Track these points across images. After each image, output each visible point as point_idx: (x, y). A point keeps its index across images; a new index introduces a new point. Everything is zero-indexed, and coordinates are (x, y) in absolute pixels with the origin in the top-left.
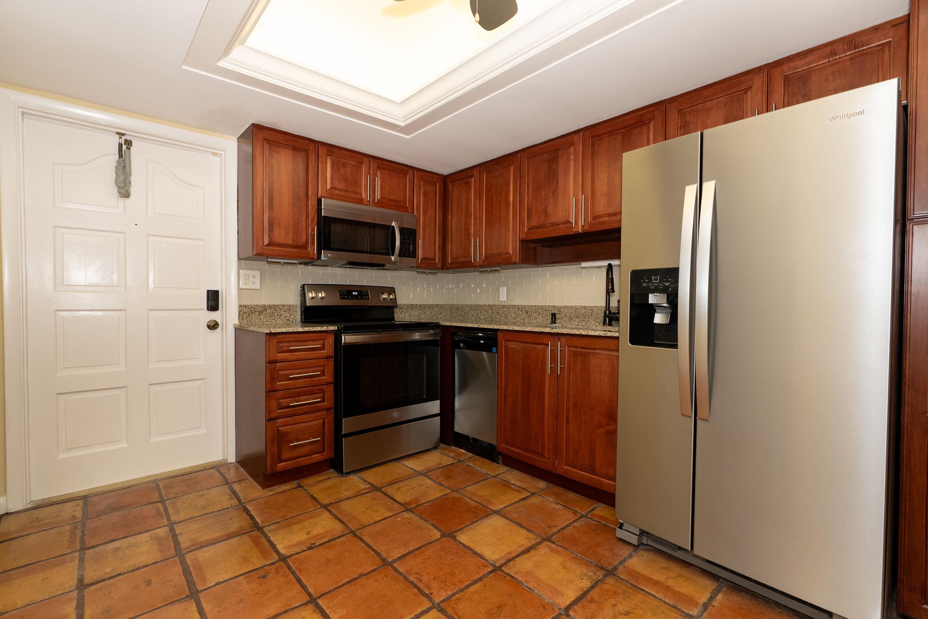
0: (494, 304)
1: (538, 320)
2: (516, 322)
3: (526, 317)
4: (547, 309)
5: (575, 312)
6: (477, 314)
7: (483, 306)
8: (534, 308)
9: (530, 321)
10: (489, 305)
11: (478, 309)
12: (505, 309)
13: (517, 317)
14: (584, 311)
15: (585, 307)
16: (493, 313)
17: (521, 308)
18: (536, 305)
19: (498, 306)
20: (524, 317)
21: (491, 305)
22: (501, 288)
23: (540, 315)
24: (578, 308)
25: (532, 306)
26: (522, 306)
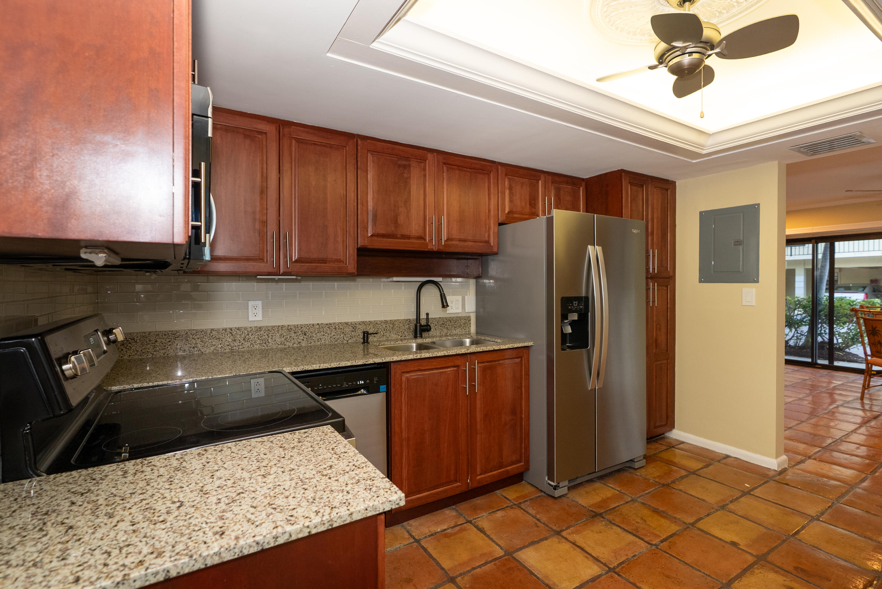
0: (237, 326)
1: (323, 342)
2: (285, 349)
3: (303, 340)
4: (337, 327)
5: (374, 327)
6: (193, 345)
7: (209, 331)
8: (317, 326)
9: (309, 345)
10: (226, 330)
11: (196, 337)
12: (262, 332)
13: (287, 341)
14: (384, 326)
15: (386, 322)
16: (235, 340)
17: (294, 328)
18: (320, 322)
19: (245, 329)
20: (299, 341)
21: (231, 329)
22: (251, 303)
23: (326, 334)
24: (378, 322)
25: (313, 325)
26: (296, 326)
